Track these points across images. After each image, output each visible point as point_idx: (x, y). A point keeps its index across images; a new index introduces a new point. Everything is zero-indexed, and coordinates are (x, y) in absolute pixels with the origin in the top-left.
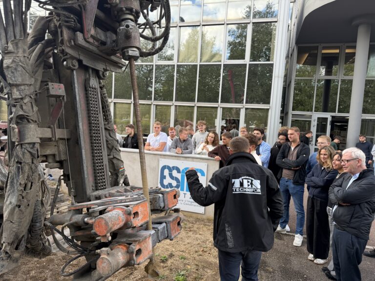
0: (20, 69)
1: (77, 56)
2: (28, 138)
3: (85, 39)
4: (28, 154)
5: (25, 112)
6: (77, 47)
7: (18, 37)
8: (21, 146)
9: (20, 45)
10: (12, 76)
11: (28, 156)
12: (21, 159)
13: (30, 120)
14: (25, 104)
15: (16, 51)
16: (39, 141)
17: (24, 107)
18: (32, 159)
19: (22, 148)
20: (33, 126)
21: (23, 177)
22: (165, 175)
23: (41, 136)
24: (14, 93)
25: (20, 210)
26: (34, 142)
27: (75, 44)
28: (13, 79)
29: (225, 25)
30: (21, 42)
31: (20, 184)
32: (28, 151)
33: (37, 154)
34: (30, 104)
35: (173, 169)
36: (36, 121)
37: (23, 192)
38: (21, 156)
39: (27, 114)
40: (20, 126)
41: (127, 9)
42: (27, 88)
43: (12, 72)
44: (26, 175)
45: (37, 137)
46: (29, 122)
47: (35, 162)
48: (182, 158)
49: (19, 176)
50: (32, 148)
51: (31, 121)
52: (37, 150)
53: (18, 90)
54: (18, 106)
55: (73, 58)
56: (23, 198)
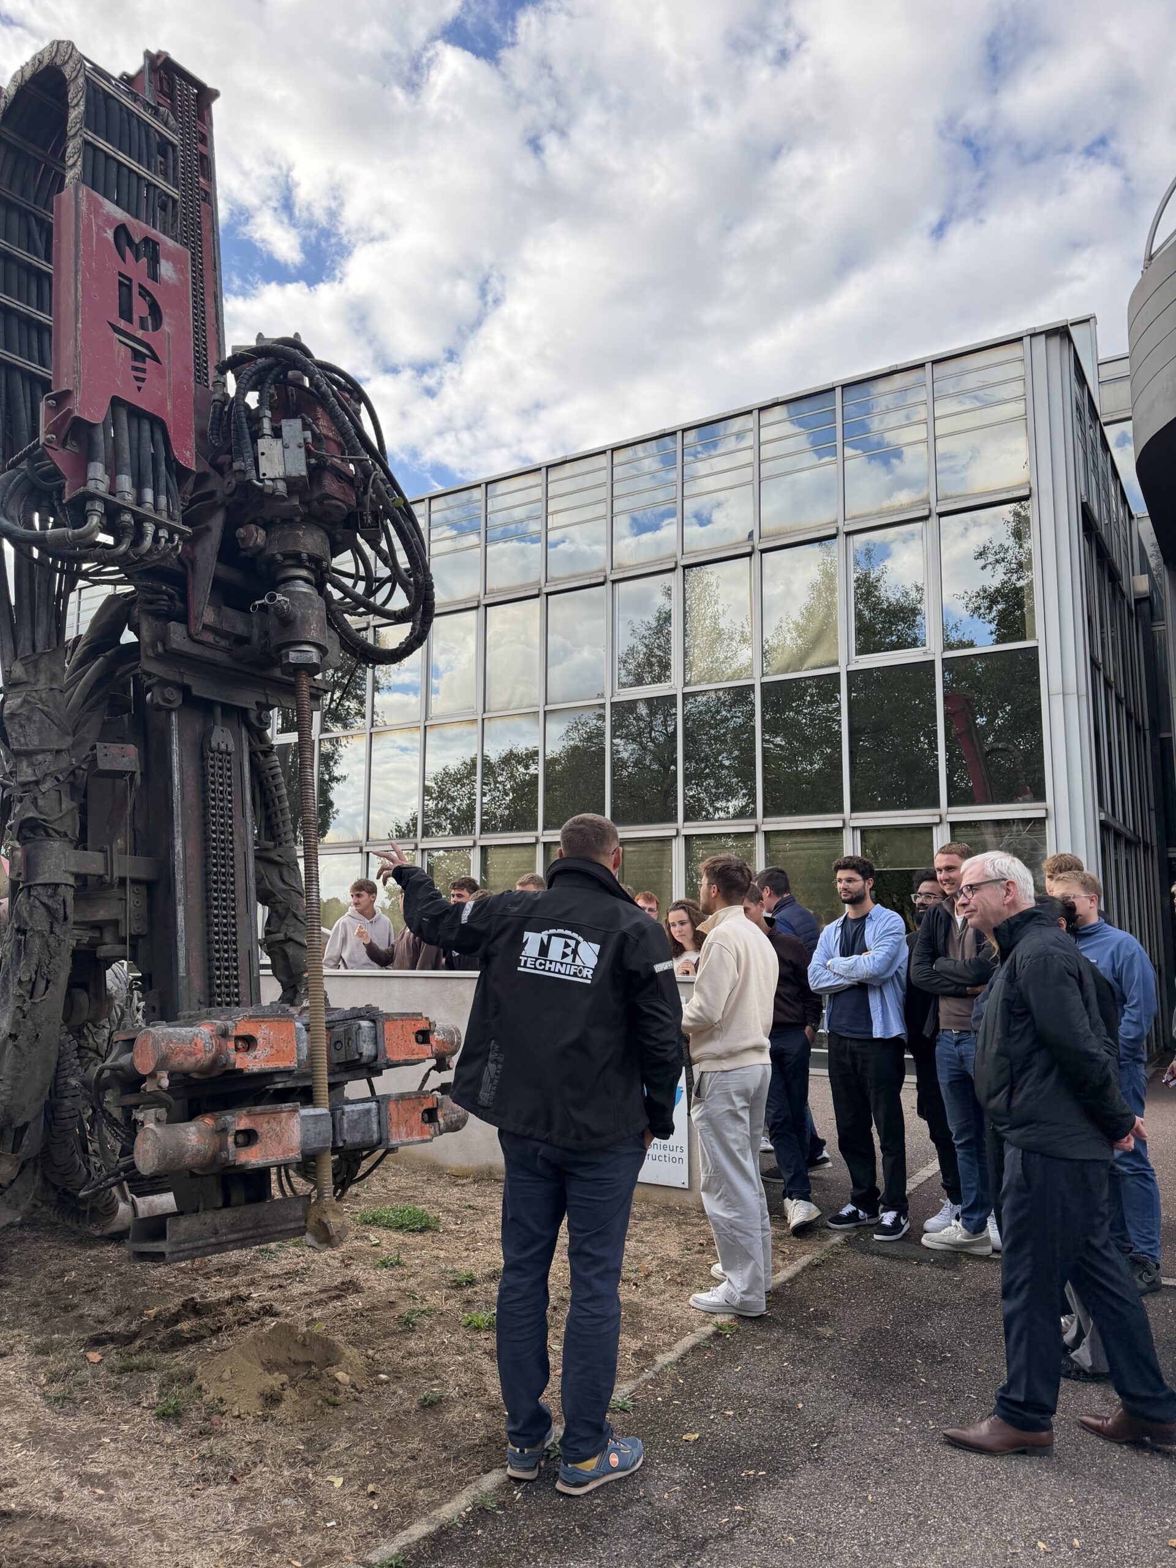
0: (37, 717)
1: (177, 678)
2: (44, 873)
3: (190, 637)
4: (42, 910)
5: (41, 813)
6: (172, 657)
7: (39, 650)
8: (29, 892)
9: (42, 666)
10: (20, 734)
11: (41, 913)
12: (26, 923)
13: (51, 831)
14: (44, 793)
15: (32, 680)
16: (71, 881)
17: (40, 802)
18: (51, 924)
19: (29, 896)
20: (56, 845)
21: (28, 965)
23: (74, 869)
24: (21, 771)
25: (15, 1046)
26: (57, 881)
27: (165, 650)
28: (22, 739)
29: (842, 537)
30: (45, 659)
31: (20, 982)
32: (41, 902)
33: (62, 912)
34: (54, 795)
36: (66, 835)
37: (24, 1001)
38: (25, 914)
39: (43, 817)
40: (28, 846)
41: (286, 556)
42: (49, 757)
43: (22, 726)
44: (35, 960)
45: (65, 872)
46: (48, 835)
47: (57, 930)
49: (18, 963)
50: (51, 897)
51: (54, 834)
52: (64, 902)
53: (31, 765)
54: (27, 801)
55: (164, 683)
56: (24, 1017)
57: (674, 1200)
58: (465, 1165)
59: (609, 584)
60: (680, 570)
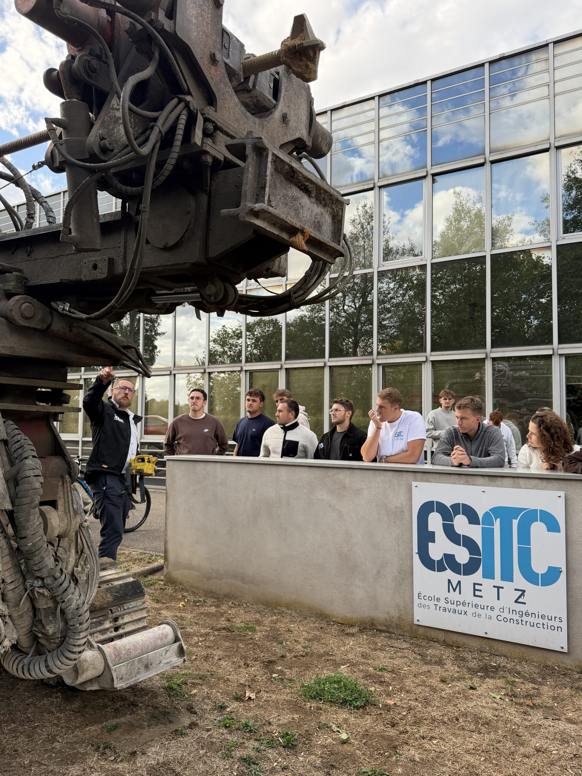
22: (430, 529)
29: (553, 150)
35: (457, 513)
48: (480, 480)
57: (552, 660)
58: (349, 615)
59: (377, 189)
60: (430, 178)
